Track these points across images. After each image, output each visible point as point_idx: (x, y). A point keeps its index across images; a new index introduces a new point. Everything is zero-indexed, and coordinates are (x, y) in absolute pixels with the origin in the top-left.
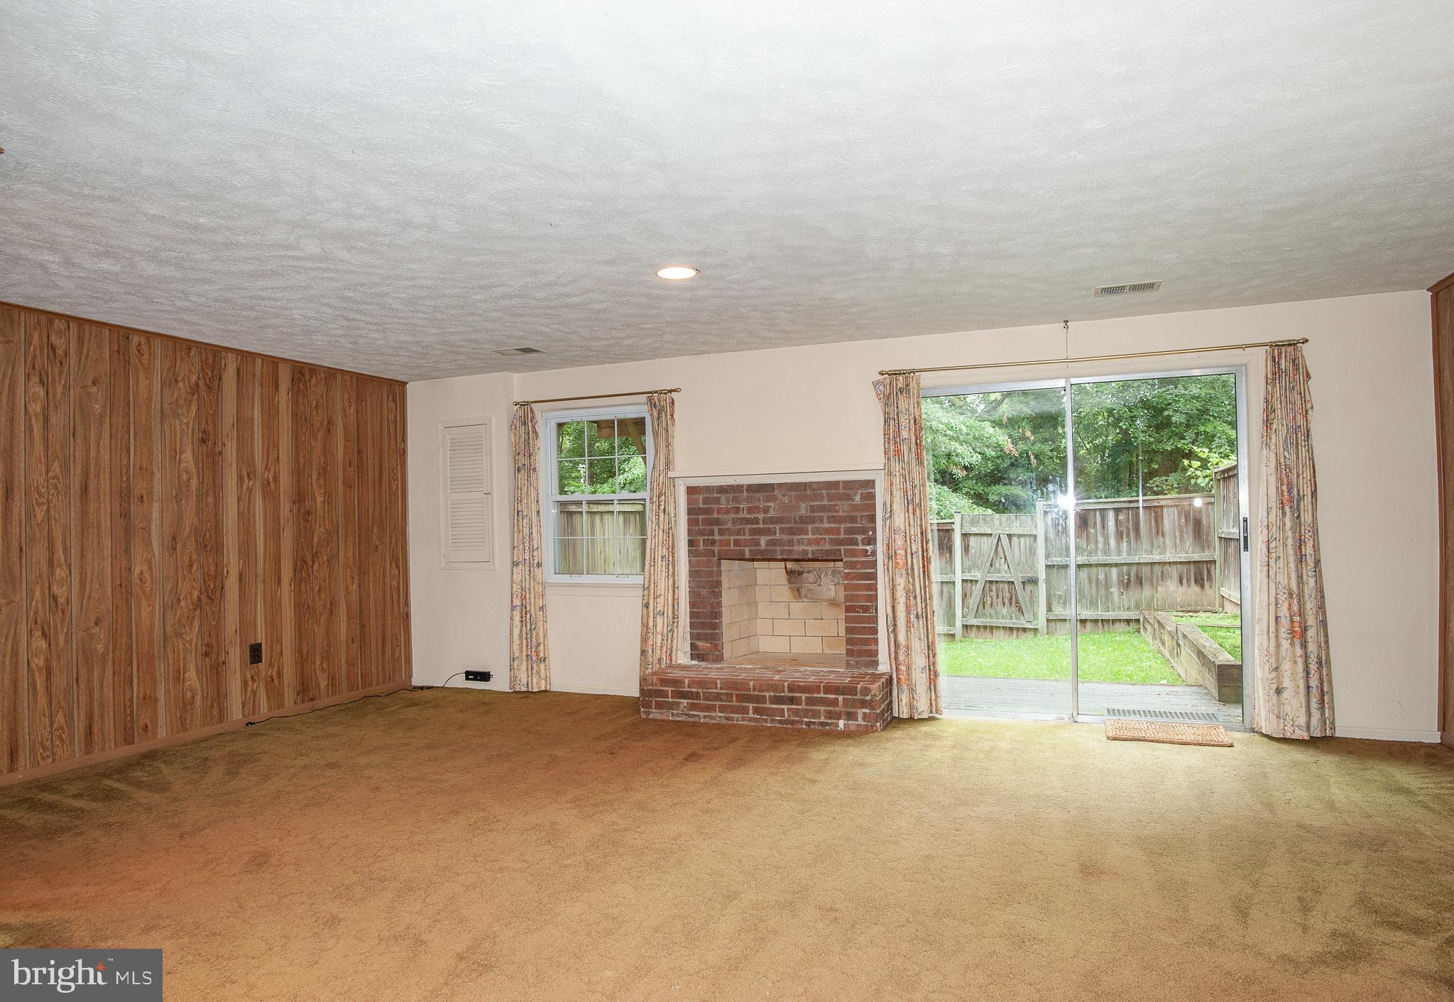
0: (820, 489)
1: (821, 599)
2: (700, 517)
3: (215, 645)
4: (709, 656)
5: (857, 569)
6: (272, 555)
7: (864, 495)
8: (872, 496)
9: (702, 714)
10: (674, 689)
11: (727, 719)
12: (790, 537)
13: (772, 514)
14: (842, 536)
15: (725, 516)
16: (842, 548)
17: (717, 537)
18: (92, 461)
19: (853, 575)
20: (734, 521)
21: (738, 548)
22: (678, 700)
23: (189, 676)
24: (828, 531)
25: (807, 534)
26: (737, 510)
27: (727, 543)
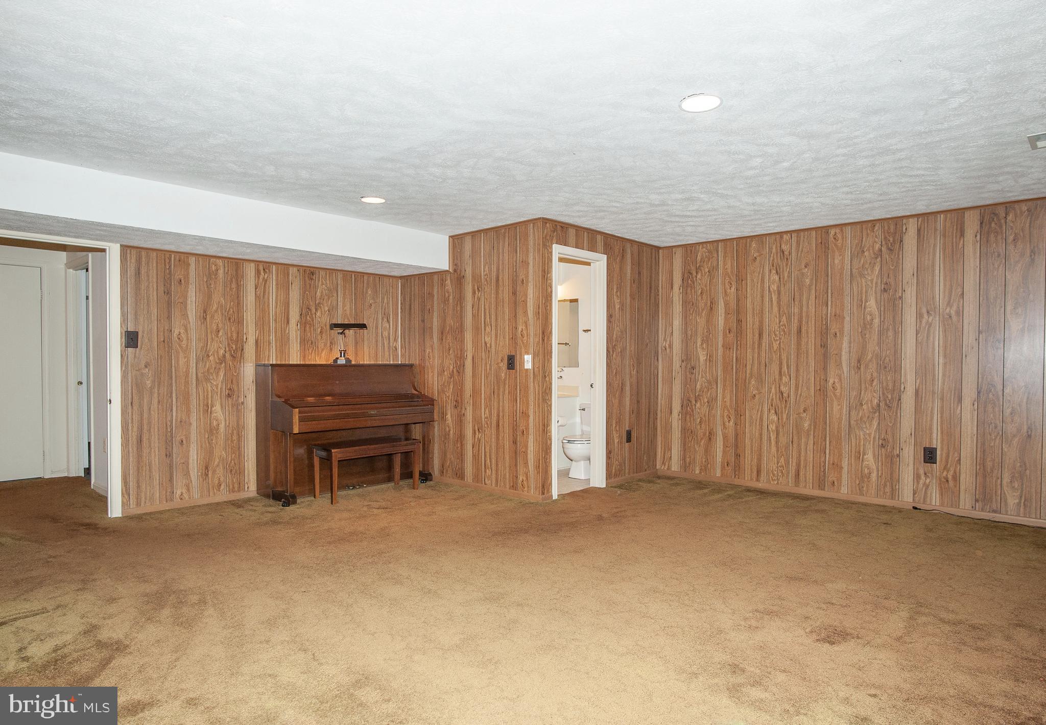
3: (891, 440)
6: (952, 376)
18: (804, 313)
23: (867, 458)
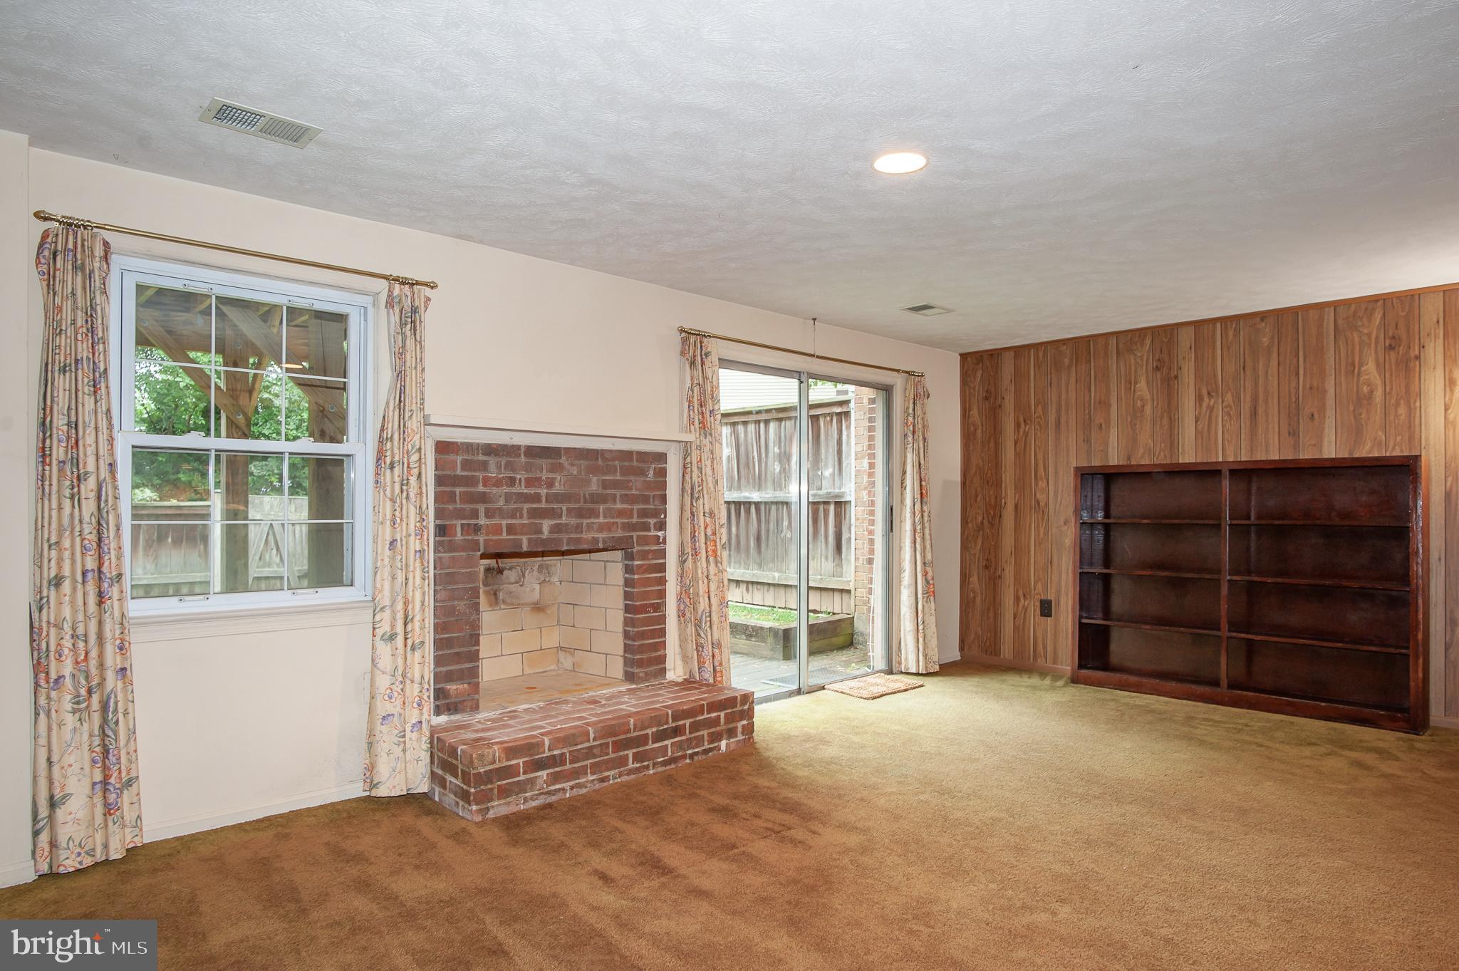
0: (614, 460)
1: (523, 604)
2: (458, 490)
4: (465, 704)
5: (649, 560)
7: (657, 470)
8: (662, 473)
9: (567, 785)
10: (527, 759)
11: (602, 780)
12: (579, 521)
13: (558, 488)
14: (635, 520)
15: (495, 490)
16: (635, 534)
17: (482, 521)
19: (645, 567)
20: (508, 497)
21: (512, 537)
22: (532, 775)
24: (621, 513)
25: (598, 516)
26: (512, 481)
27: (497, 529)
